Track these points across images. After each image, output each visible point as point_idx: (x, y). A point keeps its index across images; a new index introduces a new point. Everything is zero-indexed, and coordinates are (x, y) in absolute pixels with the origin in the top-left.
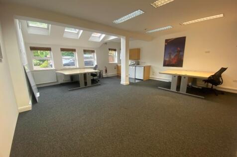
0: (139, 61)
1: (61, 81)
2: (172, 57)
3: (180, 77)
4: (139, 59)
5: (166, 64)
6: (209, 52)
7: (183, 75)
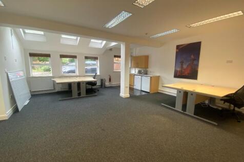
0: (148, 69)
1: (58, 89)
2: (185, 66)
3: (186, 94)
4: (148, 68)
5: (177, 75)
6: (231, 62)
7: (190, 91)
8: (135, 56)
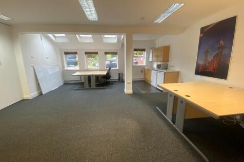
0: (168, 63)
8: (157, 47)
